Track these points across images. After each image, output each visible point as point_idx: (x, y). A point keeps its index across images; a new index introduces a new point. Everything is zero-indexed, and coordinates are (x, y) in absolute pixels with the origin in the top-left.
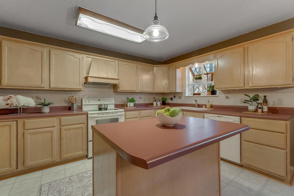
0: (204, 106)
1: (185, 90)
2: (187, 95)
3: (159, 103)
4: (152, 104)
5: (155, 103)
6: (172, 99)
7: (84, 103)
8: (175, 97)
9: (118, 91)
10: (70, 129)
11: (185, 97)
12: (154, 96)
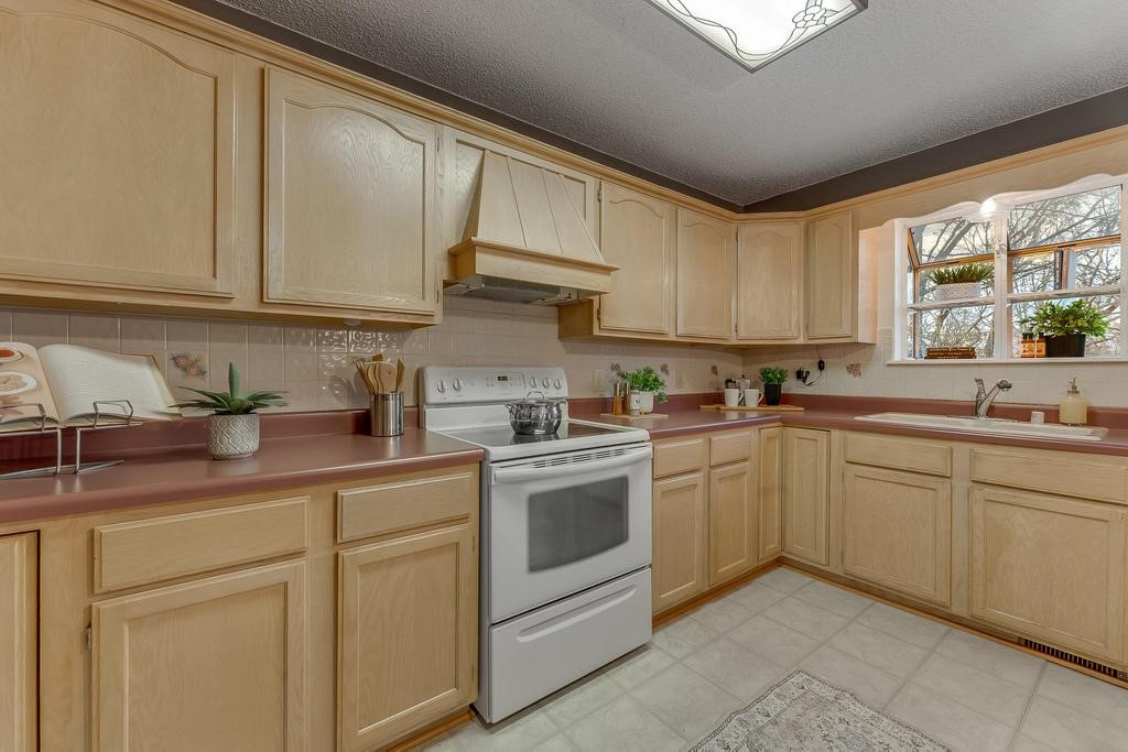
0: (1038, 416)
1: (890, 333)
2: (899, 354)
3: (753, 396)
4: (718, 399)
5: (732, 396)
6: (801, 376)
7: (432, 395)
8: (821, 366)
9: (596, 332)
10: (391, 562)
11: (889, 365)
12: (715, 362)
